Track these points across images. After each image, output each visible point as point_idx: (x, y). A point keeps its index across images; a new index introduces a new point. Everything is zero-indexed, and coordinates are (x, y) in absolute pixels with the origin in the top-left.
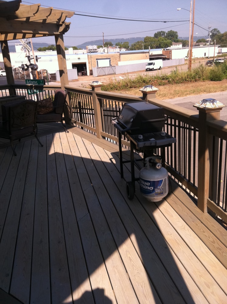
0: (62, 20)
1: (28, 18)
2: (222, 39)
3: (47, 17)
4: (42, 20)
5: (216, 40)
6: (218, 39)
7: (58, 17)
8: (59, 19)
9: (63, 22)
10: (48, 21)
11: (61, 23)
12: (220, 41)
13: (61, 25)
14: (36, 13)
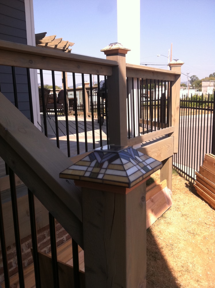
0: (66, 47)
1: (47, 44)
2: (200, 85)
3: (59, 43)
4: (55, 46)
5: (195, 85)
6: (197, 85)
7: (65, 45)
8: (65, 46)
9: (67, 49)
10: (58, 47)
11: (65, 49)
12: (198, 86)
13: (66, 50)
14: (53, 40)
